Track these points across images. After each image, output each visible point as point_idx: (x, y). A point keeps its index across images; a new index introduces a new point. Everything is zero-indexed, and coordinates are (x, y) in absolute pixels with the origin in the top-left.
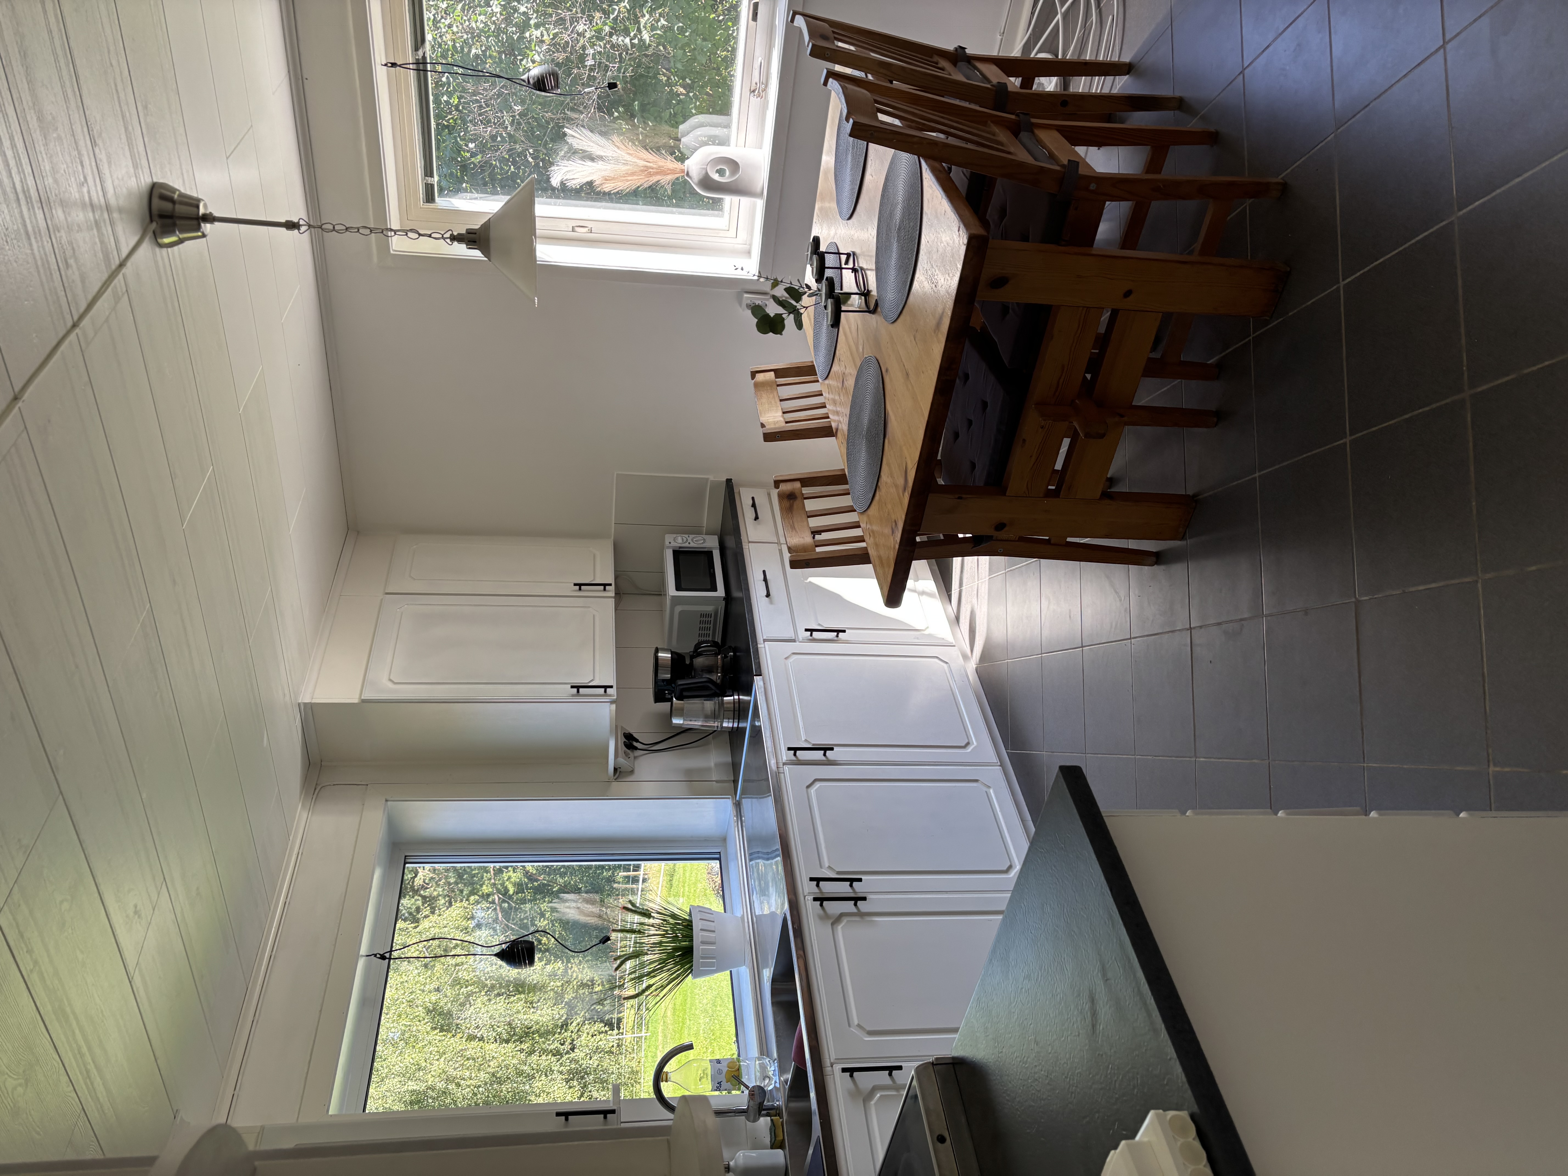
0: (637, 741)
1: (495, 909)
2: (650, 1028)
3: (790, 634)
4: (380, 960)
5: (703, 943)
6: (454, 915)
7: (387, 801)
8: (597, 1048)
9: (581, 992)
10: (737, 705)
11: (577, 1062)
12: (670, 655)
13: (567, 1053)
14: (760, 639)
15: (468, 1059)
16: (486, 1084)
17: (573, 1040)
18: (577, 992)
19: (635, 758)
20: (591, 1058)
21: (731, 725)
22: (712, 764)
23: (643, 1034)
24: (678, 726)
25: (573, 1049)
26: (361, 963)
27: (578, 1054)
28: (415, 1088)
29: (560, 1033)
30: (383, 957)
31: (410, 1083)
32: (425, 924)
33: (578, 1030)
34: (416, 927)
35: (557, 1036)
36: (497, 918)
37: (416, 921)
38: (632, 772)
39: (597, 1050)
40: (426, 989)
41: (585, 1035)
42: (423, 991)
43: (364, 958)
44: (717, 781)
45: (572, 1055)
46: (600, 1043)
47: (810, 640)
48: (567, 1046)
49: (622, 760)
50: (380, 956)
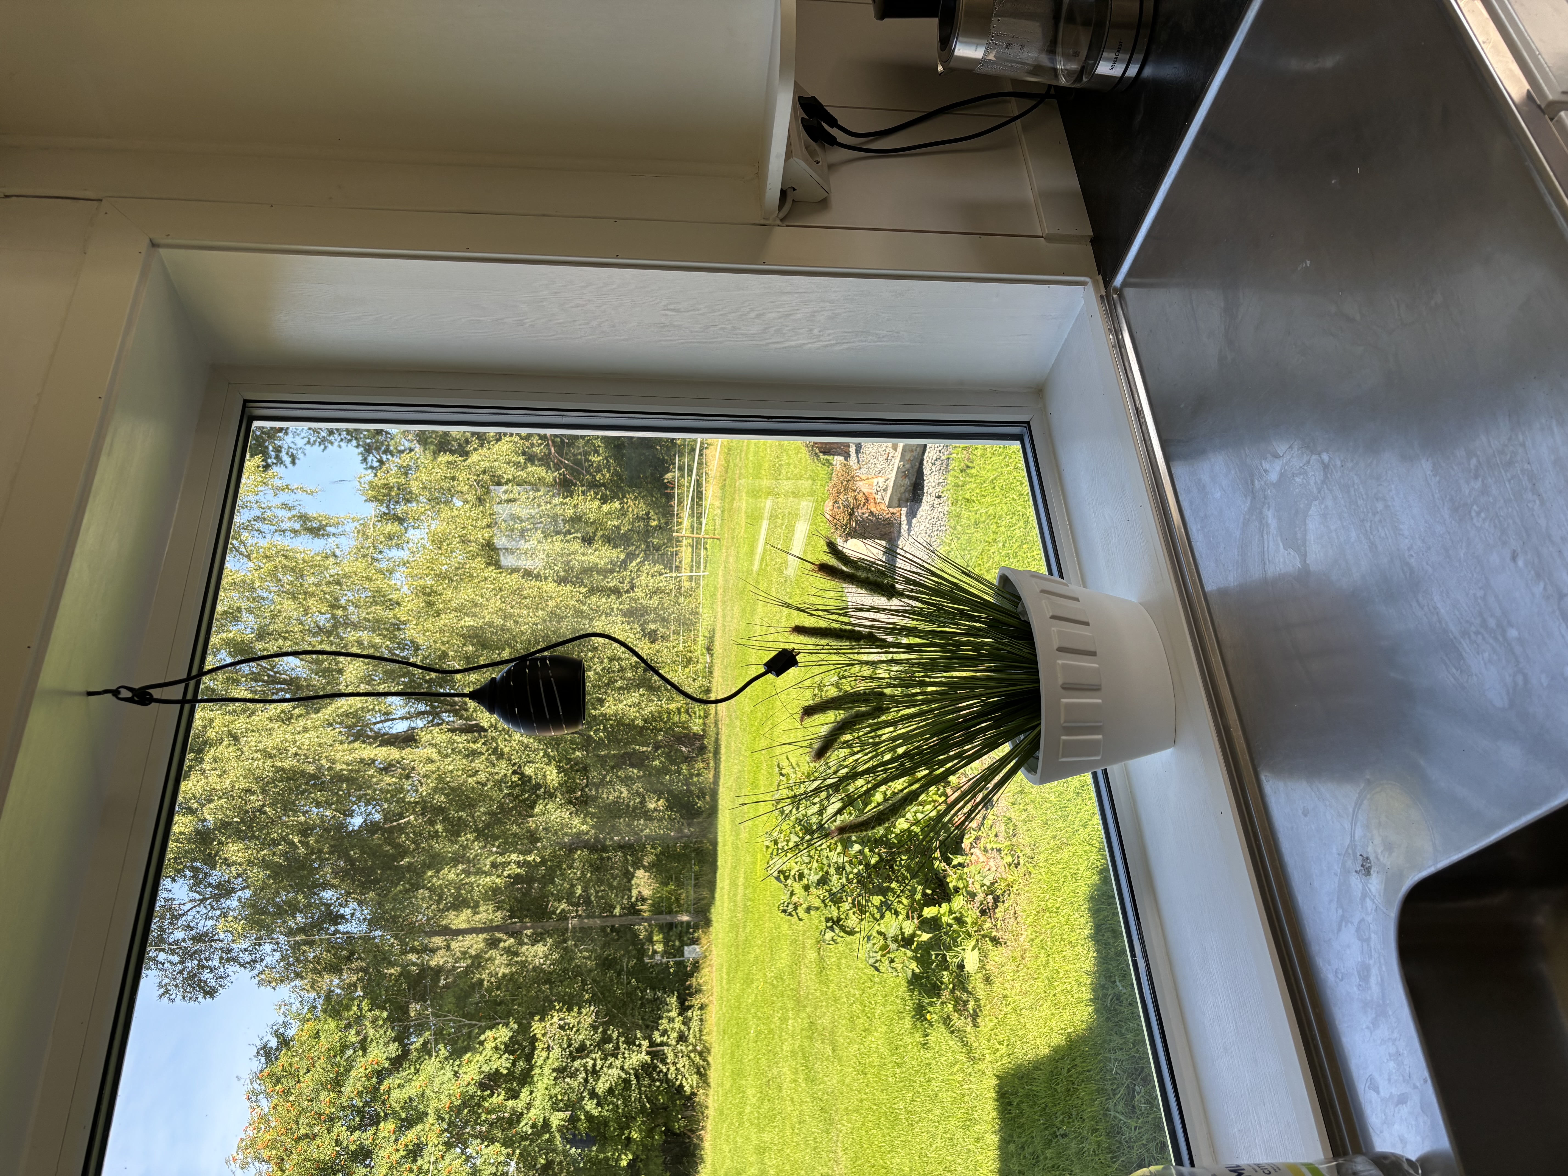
0: (833, 122)
1: (548, 445)
2: (708, 568)
5: (1070, 688)
6: (504, 449)
8: (658, 589)
9: (637, 525)
11: (635, 601)
13: (627, 592)
15: (525, 598)
16: (545, 621)
17: (633, 579)
18: (633, 524)
19: (831, 167)
20: (651, 597)
22: (1029, 195)
23: (701, 573)
24: (968, 68)
25: (632, 588)
27: (638, 593)
28: (472, 623)
29: (618, 572)
31: (466, 619)
32: (474, 458)
33: (638, 570)
34: (464, 461)
35: (615, 574)
36: (550, 453)
37: (465, 454)
38: (823, 203)
39: (656, 591)
40: (478, 525)
41: (645, 575)
42: (476, 526)
44: (1049, 238)
45: (632, 594)
46: (660, 584)
48: (626, 586)
49: (801, 165)
50: (129, 694)
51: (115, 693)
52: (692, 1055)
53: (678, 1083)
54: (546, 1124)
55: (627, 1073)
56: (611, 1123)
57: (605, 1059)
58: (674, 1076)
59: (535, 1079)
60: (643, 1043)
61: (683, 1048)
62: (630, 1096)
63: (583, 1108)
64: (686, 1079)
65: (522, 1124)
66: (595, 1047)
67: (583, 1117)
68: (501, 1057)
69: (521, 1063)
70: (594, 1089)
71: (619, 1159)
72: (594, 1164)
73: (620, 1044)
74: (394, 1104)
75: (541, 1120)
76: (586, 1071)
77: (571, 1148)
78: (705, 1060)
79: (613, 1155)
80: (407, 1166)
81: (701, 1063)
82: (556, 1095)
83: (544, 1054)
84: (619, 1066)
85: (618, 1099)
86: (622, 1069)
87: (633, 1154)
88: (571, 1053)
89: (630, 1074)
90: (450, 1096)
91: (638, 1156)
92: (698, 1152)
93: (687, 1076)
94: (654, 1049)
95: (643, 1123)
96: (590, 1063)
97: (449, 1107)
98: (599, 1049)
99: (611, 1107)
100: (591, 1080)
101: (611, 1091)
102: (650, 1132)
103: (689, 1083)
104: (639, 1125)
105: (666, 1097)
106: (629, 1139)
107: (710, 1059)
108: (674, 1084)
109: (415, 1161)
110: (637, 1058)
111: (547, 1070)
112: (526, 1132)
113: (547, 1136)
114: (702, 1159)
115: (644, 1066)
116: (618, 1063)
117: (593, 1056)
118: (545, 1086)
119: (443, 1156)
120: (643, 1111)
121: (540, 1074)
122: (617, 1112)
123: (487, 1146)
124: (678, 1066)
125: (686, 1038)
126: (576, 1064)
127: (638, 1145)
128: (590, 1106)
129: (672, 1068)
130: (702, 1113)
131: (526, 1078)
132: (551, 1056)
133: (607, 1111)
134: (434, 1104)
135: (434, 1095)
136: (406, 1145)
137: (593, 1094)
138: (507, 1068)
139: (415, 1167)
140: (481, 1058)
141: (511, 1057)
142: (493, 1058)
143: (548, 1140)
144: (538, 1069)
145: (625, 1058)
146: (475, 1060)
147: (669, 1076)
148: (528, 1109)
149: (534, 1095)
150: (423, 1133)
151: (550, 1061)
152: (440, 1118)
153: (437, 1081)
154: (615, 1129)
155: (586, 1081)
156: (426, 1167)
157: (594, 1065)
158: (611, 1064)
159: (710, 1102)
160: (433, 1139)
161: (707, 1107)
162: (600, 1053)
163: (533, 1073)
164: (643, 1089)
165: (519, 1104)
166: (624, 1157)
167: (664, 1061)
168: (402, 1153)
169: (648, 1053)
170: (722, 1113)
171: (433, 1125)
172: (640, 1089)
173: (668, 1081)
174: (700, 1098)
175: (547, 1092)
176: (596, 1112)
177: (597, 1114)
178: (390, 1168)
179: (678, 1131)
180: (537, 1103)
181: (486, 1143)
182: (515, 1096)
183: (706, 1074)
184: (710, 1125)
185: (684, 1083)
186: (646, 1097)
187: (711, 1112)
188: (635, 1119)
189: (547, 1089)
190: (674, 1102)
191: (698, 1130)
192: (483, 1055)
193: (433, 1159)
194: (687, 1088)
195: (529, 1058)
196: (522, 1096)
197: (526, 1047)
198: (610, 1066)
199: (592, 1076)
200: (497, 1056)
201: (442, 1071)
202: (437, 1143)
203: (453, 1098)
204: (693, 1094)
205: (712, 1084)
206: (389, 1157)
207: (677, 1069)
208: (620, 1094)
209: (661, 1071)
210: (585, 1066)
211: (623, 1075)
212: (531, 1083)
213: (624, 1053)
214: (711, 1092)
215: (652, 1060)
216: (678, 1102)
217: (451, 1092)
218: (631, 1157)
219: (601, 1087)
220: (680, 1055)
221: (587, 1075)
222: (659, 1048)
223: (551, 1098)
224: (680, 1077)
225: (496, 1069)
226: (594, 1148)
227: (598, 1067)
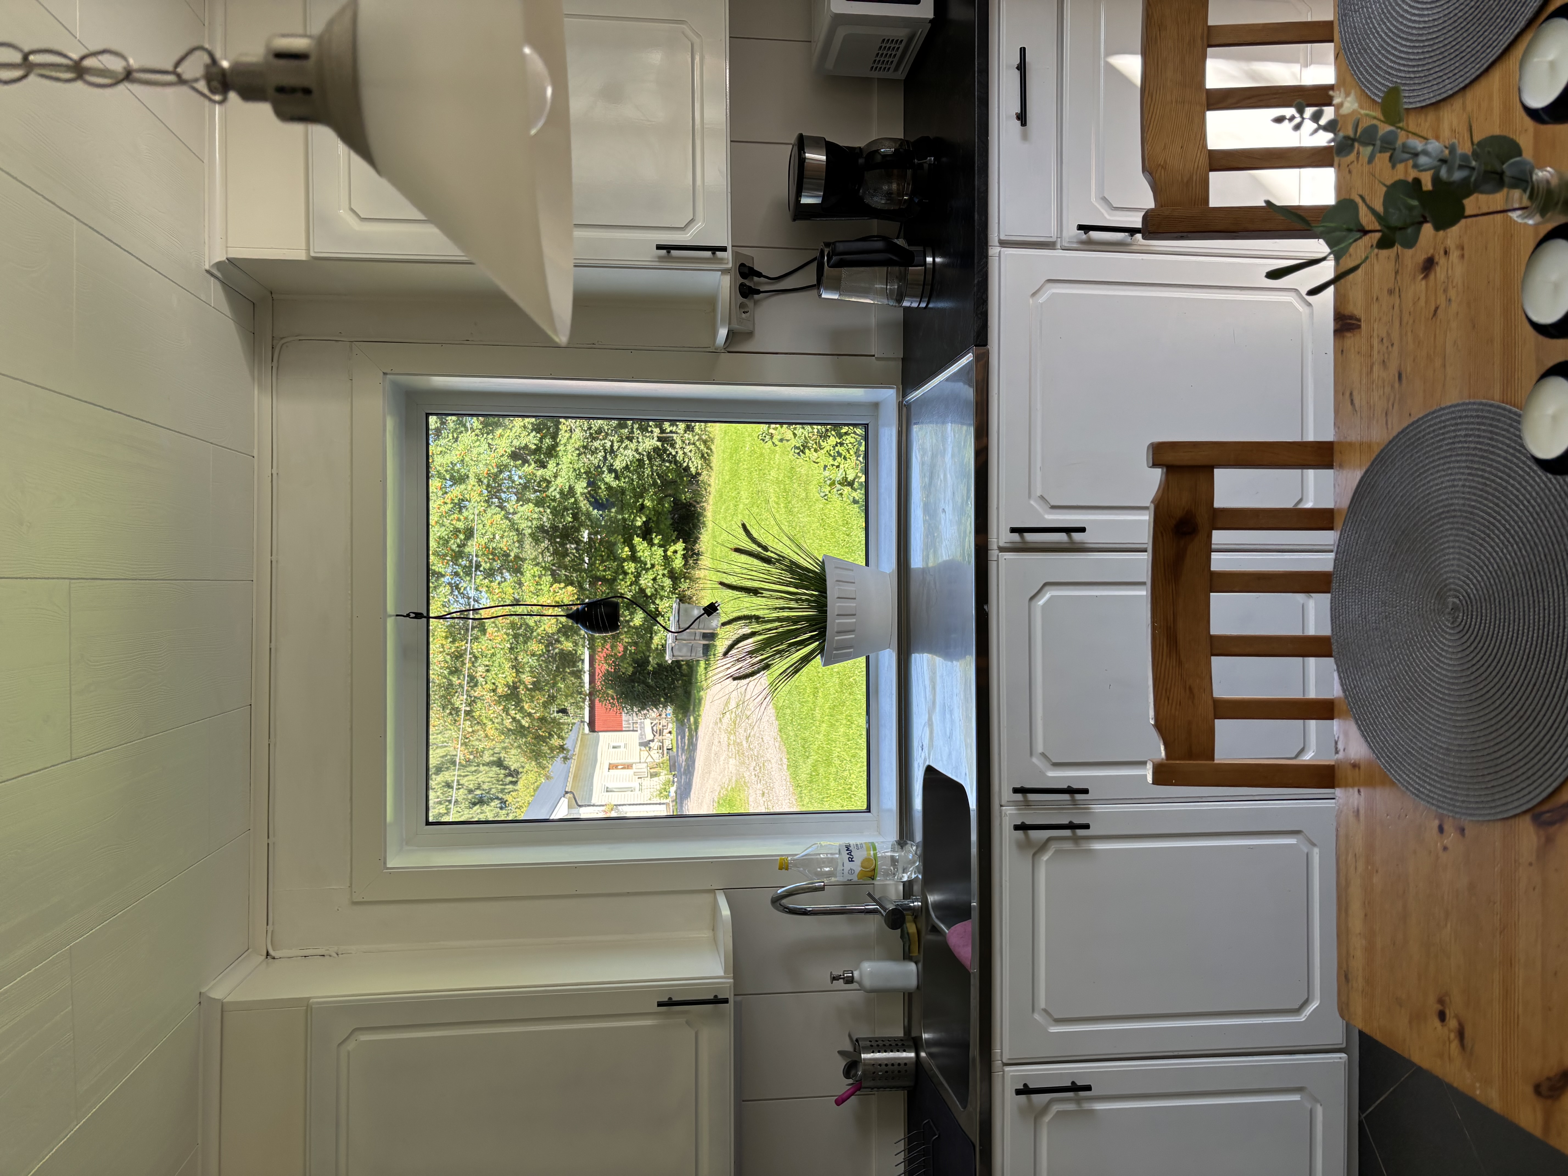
0: (759, 275)
3: (1049, 232)
4: (416, 620)
7: (385, 374)
10: (929, 277)
12: (824, 158)
14: (994, 237)
21: (915, 305)
22: (873, 323)
26: (390, 623)
30: (418, 616)
38: (750, 334)
43: (393, 618)
44: (878, 358)
47: (1082, 242)
50: (414, 615)
51: (408, 615)
52: (698, 443)
53: (685, 464)
54: (571, 489)
55: (639, 454)
56: (627, 493)
57: (621, 441)
58: (681, 458)
59: (560, 454)
60: (655, 430)
61: (690, 436)
62: (643, 472)
63: (603, 479)
64: (692, 462)
65: (551, 489)
66: (612, 430)
67: (603, 487)
68: (529, 435)
69: (547, 440)
70: (612, 465)
71: (634, 520)
72: (614, 522)
73: (635, 430)
74: (439, 468)
75: (567, 487)
76: (605, 450)
77: (594, 509)
78: (708, 448)
79: (630, 516)
80: (456, 516)
81: (706, 450)
82: (579, 469)
83: (567, 435)
84: (634, 449)
85: (633, 474)
86: (637, 450)
87: (647, 516)
88: (591, 434)
89: (643, 455)
90: (486, 464)
91: (650, 519)
92: (701, 518)
93: (693, 459)
94: (664, 435)
95: (655, 493)
96: (608, 444)
97: (487, 473)
98: (616, 432)
99: (627, 480)
100: (609, 458)
101: (627, 467)
102: (660, 501)
103: (695, 464)
104: (652, 495)
105: (674, 475)
106: (643, 506)
107: (713, 447)
108: (681, 465)
109: (460, 512)
110: (649, 443)
111: (569, 448)
112: (555, 496)
113: (573, 500)
114: (704, 524)
115: (656, 449)
116: (633, 446)
117: (611, 438)
118: (569, 460)
119: (485, 511)
120: (655, 484)
121: (565, 451)
122: (632, 484)
123: (522, 505)
124: (685, 450)
125: (693, 428)
126: (596, 444)
127: (650, 510)
128: (609, 478)
129: (680, 453)
130: (706, 489)
131: (552, 451)
132: (573, 436)
133: (624, 482)
134: (473, 469)
135: (473, 463)
136: (452, 500)
137: (611, 470)
138: (535, 445)
139: (462, 518)
140: (511, 434)
141: (539, 435)
142: (522, 435)
143: (573, 504)
144: (562, 446)
145: (638, 442)
146: (506, 435)
147: (678, 458)
148: (556, 477)
149: (560, 467)
150: (466, 492)
151: (572, 441)
152: (480, 481)
153: (475, 451)
154: (631, 497)
155: (605, 458)
156: (471, 517)
157: (612, 446)
158: (627, 446)
159: (712, 481)
160: (475, 497)
161: (709, 485)
162: (616, 436)
163: (558, 449)
164: (655, 468)
165: (548, 473)
166: (638, 518)
167: (673, 446)
168: (450, 506)
169: (659, 439)
170: (721, 496)
171: (474, 486)
172: (652, 467)
173: (676, 462)
174: (704, 477)
175: (571, 466)
176: (614, 484)
177: (615, 486)
178: (440, 517)
179: (684, 501)
180: (563, 473)
181: (521, 503)
182: (543, 465)
183: (709, 460)
184: (711, 499)
185: (691, 465)
186: (658, 474)
187: (712, 489)
188: (648, 490)
189: (571, 463)
190: (681, 478)
191: (701, 502)
192: (514, 431)
193: (476, 512)
194: (693, 470)
195: (554, 436)
196: (549, 466)
197: (550, 427)
198: (626, 448)
199: (610, 454)
200: (526, 433)
201: (478, 443)
202: (479, 500)
203: (490, 467)
204: (698, 474)
205: (714, 468)
206: (439, 508)
207: (684, 453)
208: (635, 470)
209: (671, 453)
210: (604, 446)
211: (637, 456)
212: (557, 456)
213: (638, 438)
214: (713, 474)
215: (663, 445)
216: (685, 479)
217: (488, 462)
218: (644, 519)
219: (618, 464)
220: (687, 442)
221: (606, 454)
222: (668, 435)
223: (575, 470)
224: (687, 460)
225: (526, 445)
226: (613, 510)
227: (615, 448)
